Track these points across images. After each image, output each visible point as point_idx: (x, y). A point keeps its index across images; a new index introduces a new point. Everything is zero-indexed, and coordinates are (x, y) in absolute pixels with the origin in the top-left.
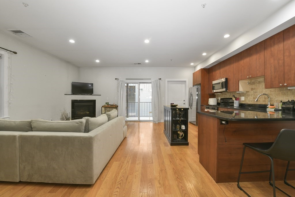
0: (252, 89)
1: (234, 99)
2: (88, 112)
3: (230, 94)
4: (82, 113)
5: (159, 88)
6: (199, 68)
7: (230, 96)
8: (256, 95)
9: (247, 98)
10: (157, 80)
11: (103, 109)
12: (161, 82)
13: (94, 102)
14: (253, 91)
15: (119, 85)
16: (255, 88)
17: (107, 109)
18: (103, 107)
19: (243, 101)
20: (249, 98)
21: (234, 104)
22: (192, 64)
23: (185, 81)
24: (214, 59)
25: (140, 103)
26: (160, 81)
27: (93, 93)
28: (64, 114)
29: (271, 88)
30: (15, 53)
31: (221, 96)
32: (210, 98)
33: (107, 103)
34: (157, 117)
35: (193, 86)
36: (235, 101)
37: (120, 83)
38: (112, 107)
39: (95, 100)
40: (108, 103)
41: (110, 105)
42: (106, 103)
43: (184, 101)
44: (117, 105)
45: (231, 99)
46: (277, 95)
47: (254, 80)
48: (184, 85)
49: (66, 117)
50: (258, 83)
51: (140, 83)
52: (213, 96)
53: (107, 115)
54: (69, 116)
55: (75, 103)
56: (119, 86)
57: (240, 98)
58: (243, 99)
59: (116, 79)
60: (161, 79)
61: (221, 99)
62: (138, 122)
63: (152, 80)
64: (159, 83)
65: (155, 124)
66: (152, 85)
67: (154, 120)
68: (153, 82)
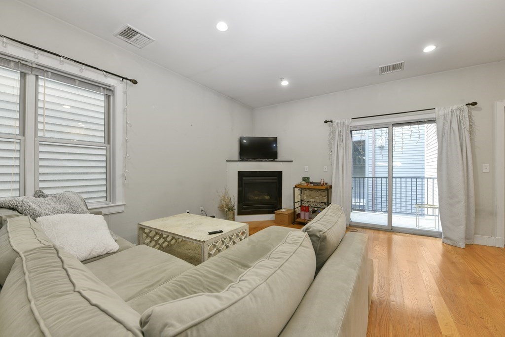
2: (268, 195)
4: (256, 198)
10: (461, 110)
11: (297, 191)
12: (474, 113)
13: (279, 174)
15: (335, 135)
17: (305, 192)
18: (296, 187)
26: (469, 112)
27: (277, 158)
28: (225, 198)
30: (135, 82)
33: (306, 179)
34: (463, 228)
37: (337, 132)
38: (317, 187)
39: (282, 172)
40: (308, 178)
41: (311, 183)
42: (304, 179)
44: (329, 184)
49: (227, 205)
51: (394, 125)
53: (311, 235)
54: (233, 203)
55: (244, 178)
56: (335, 137)
59: (326, 122)
60: (475, 104)
62: (388, 233)
63: (439, 113)
64: (469, 118)
65: (450, 247)
66: (437, 128)
67: (449, 235)
68: (444, 115)
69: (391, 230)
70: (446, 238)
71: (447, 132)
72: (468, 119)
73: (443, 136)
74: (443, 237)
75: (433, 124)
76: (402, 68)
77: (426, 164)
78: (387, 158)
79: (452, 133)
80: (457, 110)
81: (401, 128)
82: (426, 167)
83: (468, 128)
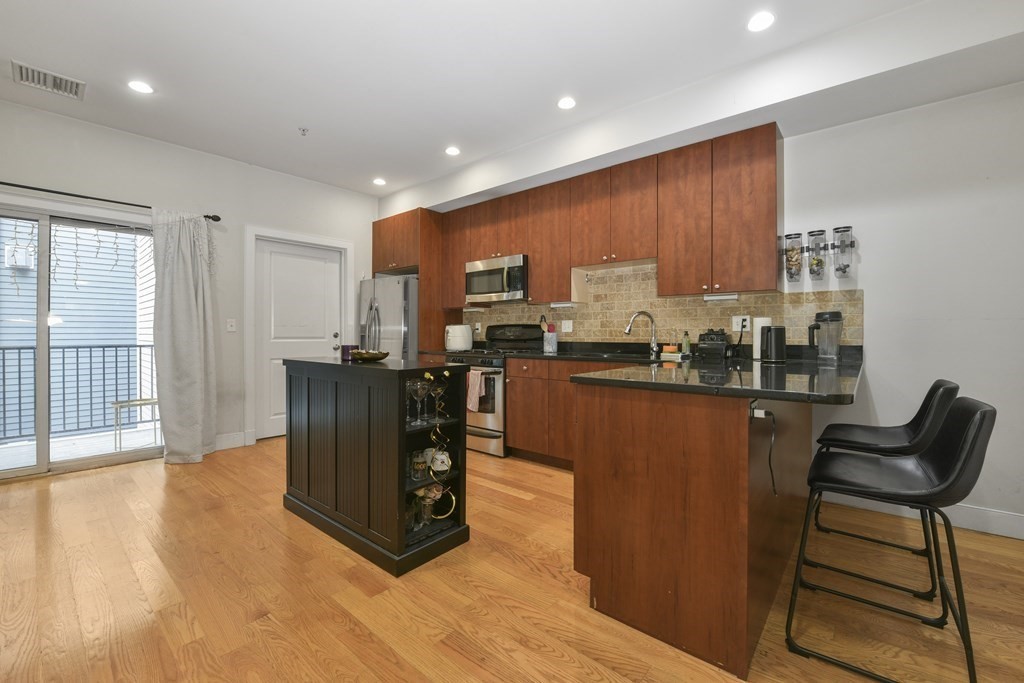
0: (597, 298)
1: (545, 328)
3: (523, 312)
5: (205, 268)
6: (404, 204)
7: (520, 318)
8: (608, 315)
9: (581, 323)
10: (197, 223)
12: (216, 233)
14: (600, 303)
16: (606, 295)
19: (567, 334)
20: (586, 325)
21: (545, 344)
22: (379, 182)
23: (341, 252)
24: (480, 181)
25: (56, 355)
26: (209, 230)
29: (677, 294)
31: (485, 316)
32: (449, 324)
34: (199, 428)
35: (374, 277)
36: (547, 334)
43: (336, 336)
45: (539, 327)
46: (669, 317)
47: (603, 271)
48: (336, 266)
50: (615, 281)
51: (55, 218)
52: (456, 317)
57: (559, 323)
58: (567, 327)
60: (216, 219)
61: (491, 329)
62: (35, 482)
63: (158, 217)
64: (209, 241)
65: (178, 467)
66: (155, 247)
67: (176, 447)
68: (168, 225)
69: (46, 471)
70: (172, 453)
71: (173, 258)
72: (206, 241)
73: (165, 265)
74: (165, 453)
75: (148, 238)
76: (79, 93)
77: (138, 319)
78: (35, 300)
79: (181, 261)
80: (190, 220)
81: (73, 229)
82: (139, 325)
83: (207, 258)
